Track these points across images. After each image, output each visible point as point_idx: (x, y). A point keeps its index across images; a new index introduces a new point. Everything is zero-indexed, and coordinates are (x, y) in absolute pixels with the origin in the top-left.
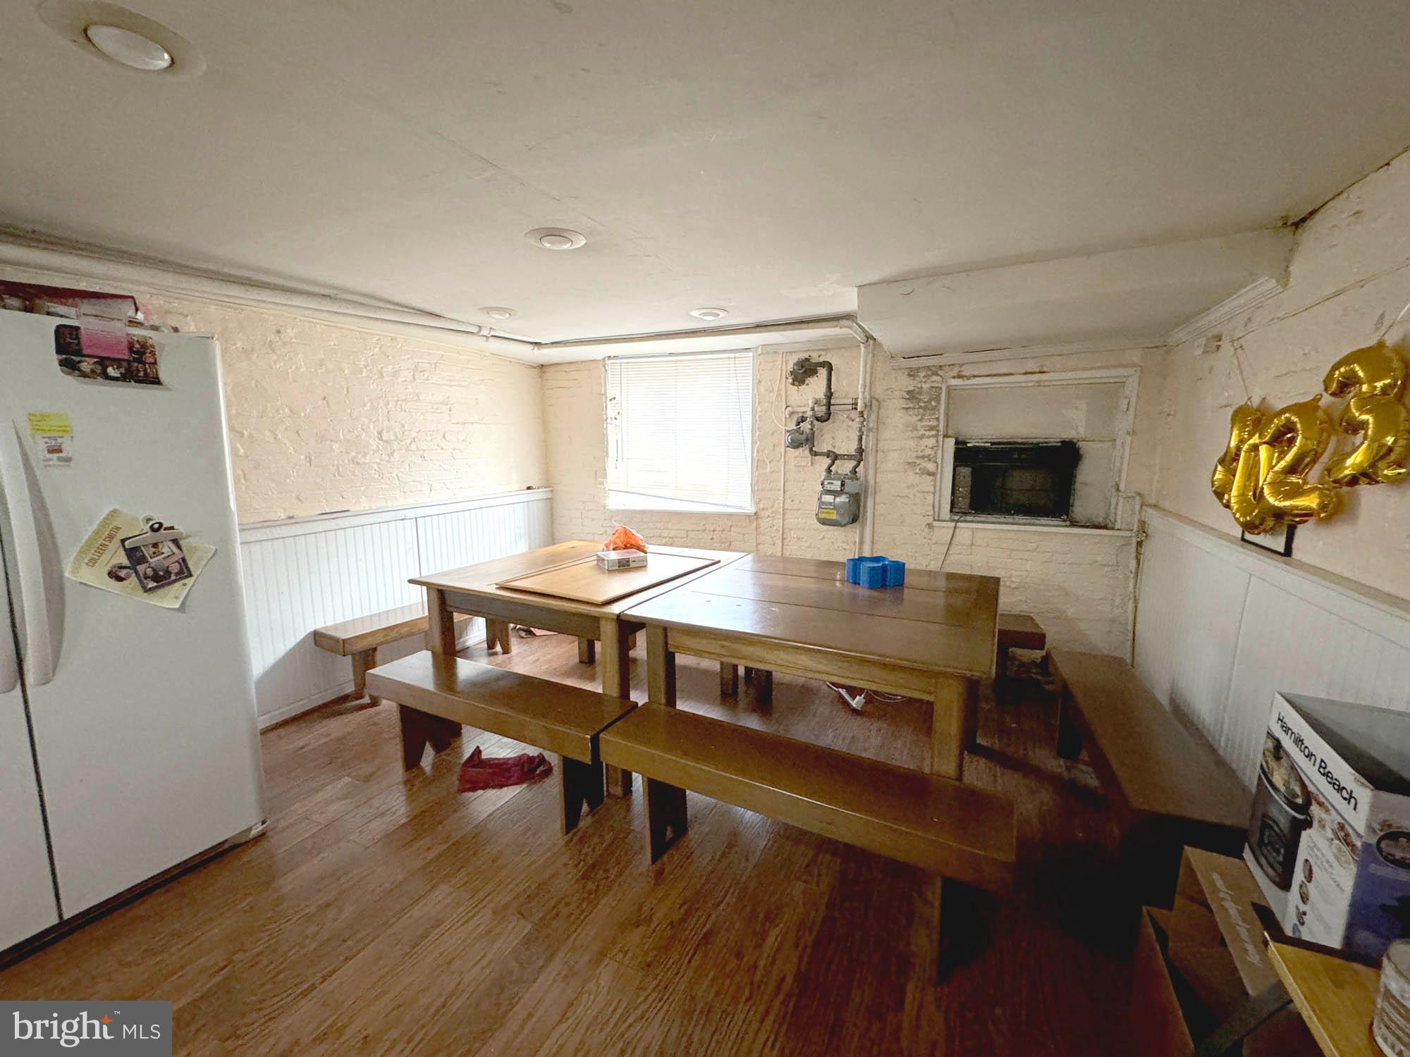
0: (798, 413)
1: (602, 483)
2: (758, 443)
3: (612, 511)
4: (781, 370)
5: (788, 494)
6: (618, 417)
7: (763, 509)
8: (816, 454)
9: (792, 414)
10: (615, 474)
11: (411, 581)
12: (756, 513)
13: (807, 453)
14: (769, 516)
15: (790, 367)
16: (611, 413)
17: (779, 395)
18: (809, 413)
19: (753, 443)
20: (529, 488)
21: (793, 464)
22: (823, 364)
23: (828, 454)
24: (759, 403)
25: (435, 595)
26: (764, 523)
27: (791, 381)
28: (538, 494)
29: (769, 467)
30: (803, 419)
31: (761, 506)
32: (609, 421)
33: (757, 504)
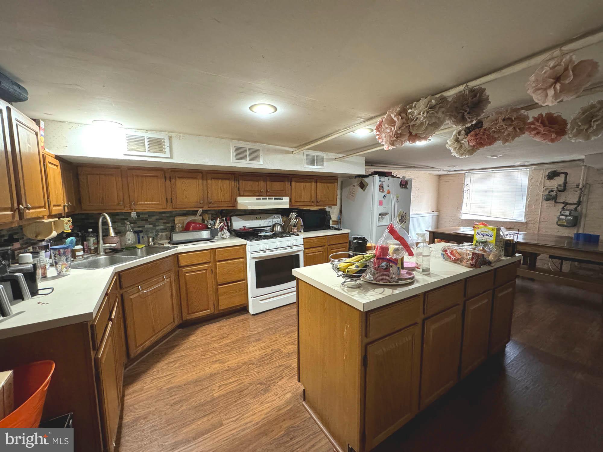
0: (549, 189)
1: (460, 211)
2: (529, 199)
3: (462, 220)
4: (543, 175)
5: (542, 216)
6: (469, 191)
7: (530, 221)
8: (557, 203)
9: (546, 189)
10: (464, 208)
11: (426, 231)
12: (526, 222)
13: (553, 202)
14: (532, 223)
15: (547, 173)
16: (465, 189)
17: (541, 183)
18: (555, 189)
19: (527, 199)
20: (433, 212)
21: (545, 206)
22: (563, 173)
23: (563, 203)
24: (531, 186)
25: (432, 235)
26: (530, 226)
27: (546, 178)
28: (436, 214)
29: (534, 207)
30: (552, 191)
31: (529, 220)
32: (465, 192)
33: (527, 219)
